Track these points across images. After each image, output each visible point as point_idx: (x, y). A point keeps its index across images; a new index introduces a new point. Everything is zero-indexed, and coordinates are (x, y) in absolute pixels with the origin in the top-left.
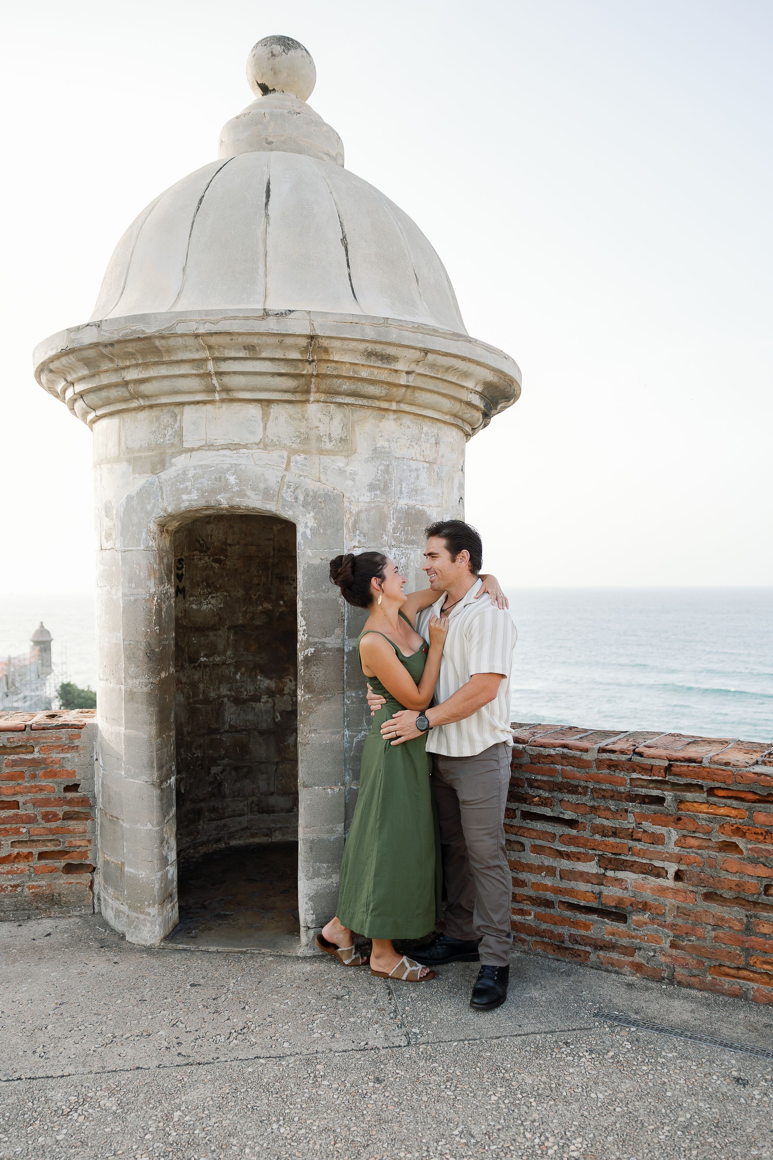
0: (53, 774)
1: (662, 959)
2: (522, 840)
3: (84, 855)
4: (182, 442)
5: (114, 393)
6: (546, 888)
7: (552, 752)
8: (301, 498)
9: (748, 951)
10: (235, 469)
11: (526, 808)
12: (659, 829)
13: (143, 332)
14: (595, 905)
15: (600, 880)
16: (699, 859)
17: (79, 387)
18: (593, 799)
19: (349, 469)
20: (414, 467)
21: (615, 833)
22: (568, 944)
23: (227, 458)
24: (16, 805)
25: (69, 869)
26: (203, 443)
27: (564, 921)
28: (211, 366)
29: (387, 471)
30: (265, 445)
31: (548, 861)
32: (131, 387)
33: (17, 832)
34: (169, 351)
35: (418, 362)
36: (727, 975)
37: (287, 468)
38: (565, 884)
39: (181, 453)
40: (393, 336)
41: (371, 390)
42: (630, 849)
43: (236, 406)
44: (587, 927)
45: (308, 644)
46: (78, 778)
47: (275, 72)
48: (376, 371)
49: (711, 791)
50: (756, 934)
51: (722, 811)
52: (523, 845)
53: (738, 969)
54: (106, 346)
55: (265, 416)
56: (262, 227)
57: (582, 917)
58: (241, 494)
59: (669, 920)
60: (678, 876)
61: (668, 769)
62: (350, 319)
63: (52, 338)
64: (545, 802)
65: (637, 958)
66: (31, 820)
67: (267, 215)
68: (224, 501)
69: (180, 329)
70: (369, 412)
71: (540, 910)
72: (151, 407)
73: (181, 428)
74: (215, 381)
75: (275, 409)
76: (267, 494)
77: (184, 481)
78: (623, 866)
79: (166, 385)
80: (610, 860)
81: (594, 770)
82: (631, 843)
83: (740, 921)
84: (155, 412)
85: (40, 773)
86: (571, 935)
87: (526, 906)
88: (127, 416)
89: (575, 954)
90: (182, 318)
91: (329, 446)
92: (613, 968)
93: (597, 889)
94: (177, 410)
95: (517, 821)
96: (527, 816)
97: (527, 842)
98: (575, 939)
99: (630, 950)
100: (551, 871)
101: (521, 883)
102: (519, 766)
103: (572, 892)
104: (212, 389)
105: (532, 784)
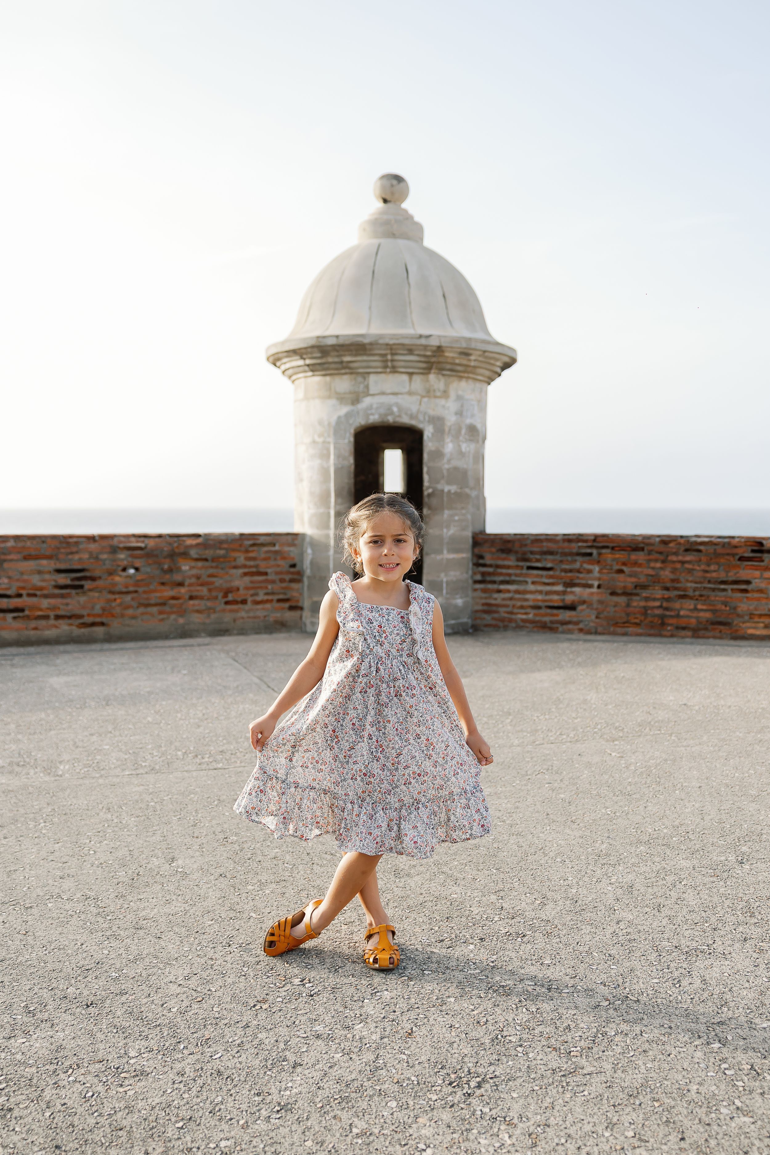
0: (284, 558)
1: (593, 624)
3: (298, 601)
4: (368, 390)
5: (333, 366)
6: (538, 600)
8: (426, 419)
9: (628, 615)
10: (397, 405)
11: (529, 564)
12: (590, 567)
13: (362, 341)
14: (561, 604)
15: (564, 593)
16: (608, 578)
17: (308, 362)
18: (561, 557)
19: (447, 405)
21: (571, 571)
22: (549, 625)
23: (392, 399)
24: (266, 574)
25: (292, 608)
26: (380, 392)
27: (546, 615)
28: (389, 357)
29: (462, 406)
30: (410, 393)
32: (344, 364)
33: (267, 588)
34: (371, 350)
35: (480, 356)
36: (620, 626)
37: (420, 404)
38: (548, 597)
39: (368, 396)
40: (473, 345)
41: (459, 368)
42: (578, 577)
43: (396, 375)
44: (557, 615)
45: (428, 488)
46: (296, 561)
47: (392, 193)
48: (462, 360)
49: (613, 548)
50: (631, 607)
51: (617, 556)
52: (527, 582)
53: (625, 623)
54: (338, 346)
55: (410, 380)
56: (408, 288)
57: (555, 611)
58: (400, 416)
59: (595, 606)
60: (599, 587)
61: (594, 540)
62: (454, 339)
63: (305, 339)
64: (538, 561)
65: (581, 626)
66: (273, 582)
67: (409, 283)
68: (390, 419)
69: (380, 341)
70: (456, 378)
71: (536, 611)
72: (353, 373)
73: (368, 384)
74: (389, 363)
75: (415, 377)
76: (411, 417)
77: (370, 410)
78: (574, 585)
79: (364, 364)
80: (569, 583)
81: (561, 544)
82: (578, 574)
83: (625, 602)
84: (353, 376)
85: (278, 557)
86: (550, 620)
87: (529, 610)
88: (335, 376)
89: (552, 629)
90: (381, 336)
91: (439, 394)
92: (570, 632)
93: (562, 597)
94: (367, 375)
95: (525, 571)
96: (530, 568)
97: (529, 580)
98: (552, 622)
99: (577, 623)
100: (541, 592)
101: (526, 600)
102: (526, 545)
103: (551, 601)
104: (386, 367)
105: (532, 553)
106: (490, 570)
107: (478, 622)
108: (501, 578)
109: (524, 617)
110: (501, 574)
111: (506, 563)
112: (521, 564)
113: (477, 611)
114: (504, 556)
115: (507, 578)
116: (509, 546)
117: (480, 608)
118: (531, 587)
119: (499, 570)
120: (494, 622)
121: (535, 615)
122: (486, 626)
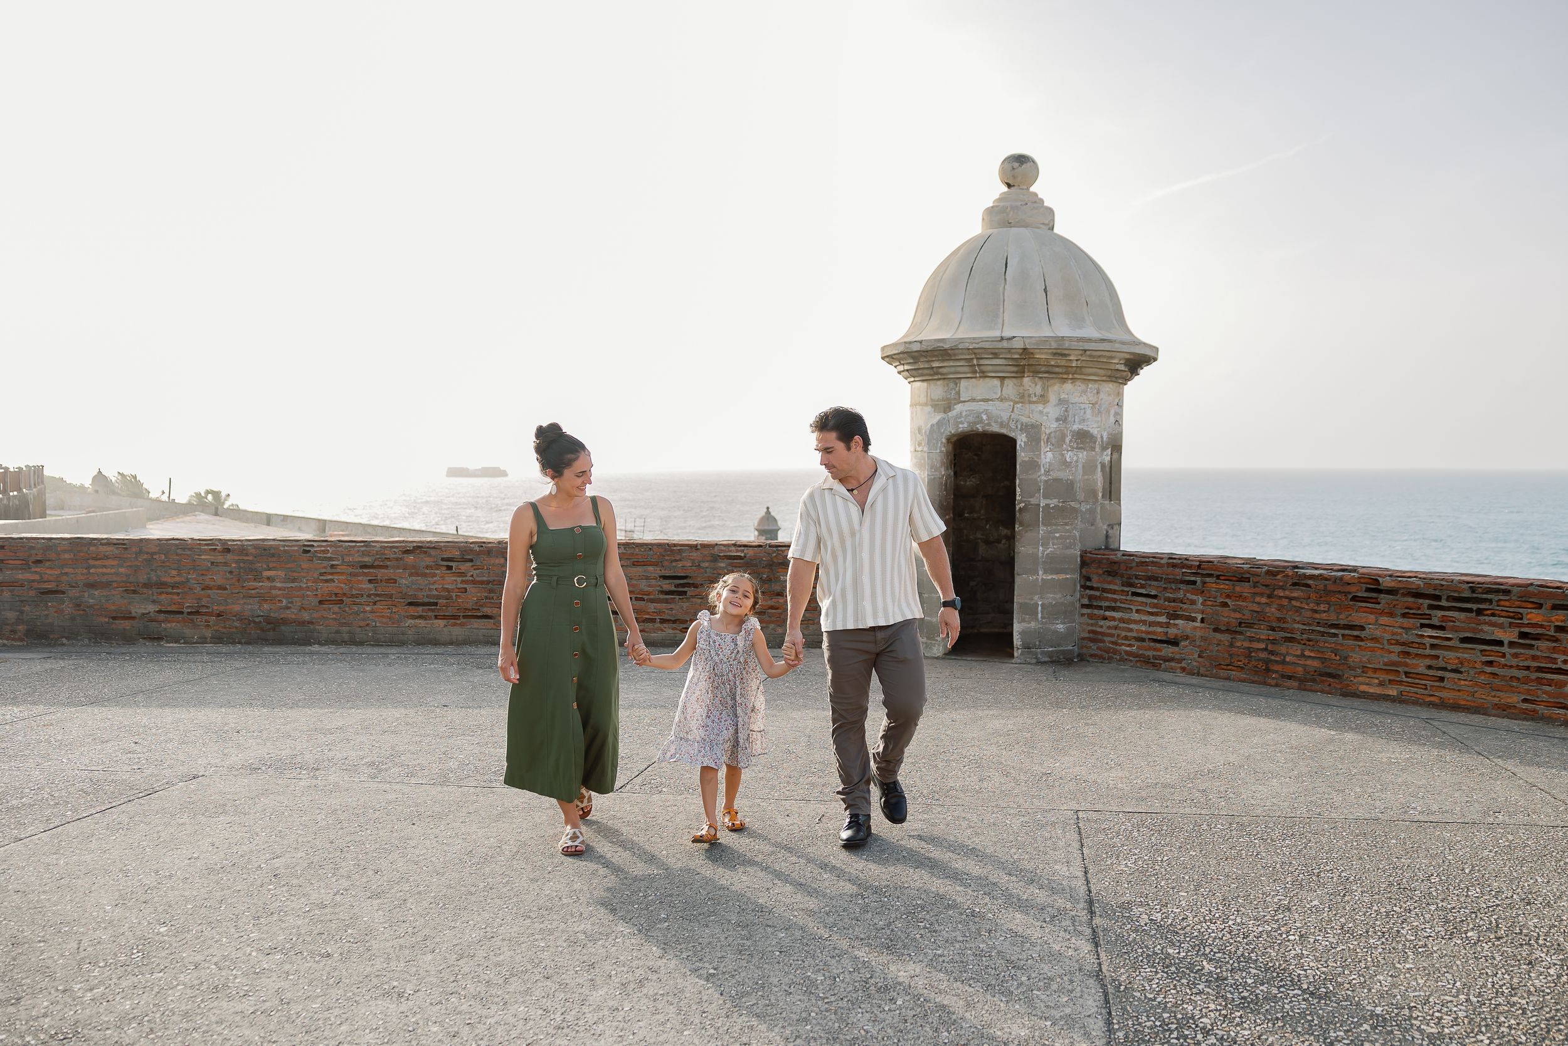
1: (1195, 664)
2: (1132, 607)
4: (960, 397)
5: (926, 372)
6: (1142, 632)
7: (1147, 560)
8: (1019, 427)
9: (1231, 656)
10: (986, 412)
11: (1134, 590)
12: (1194, 597)
13: (943, 347)
14: (1164, 638)
15: (1168, 625)
16: (1211, 611)
17: (906, 367)
18: (1165, 583)
19: (1045, 411)
20: (1082, 407)
21: (1174, 601)
22: (1152, 660)
23: (982, 406)
26: (970, 398)
27: (1150, 649)
28: (975, 362)
29: (1066, 411)
30: (1001, 399)
31: (1144, 618)
32: (935, 369)
34: (955, 355)
35: (1081, 355)
36: (1223, 669)
37: (1013, 411)
38: (1152, 629)
39: (959, 403)
40: (1067, 344)
41: (1057, 370)
42: (1181, 608)
43: (987, 380)
44: (1160, 650)
45: (1021, 502)
47: (1014, 177)
48: (1059, 361)
49: (1218, 577)
50: (1234, 647)
51: (1222, 586)
52: (1132, 609)
53: (1228, 665)
54: (924, 352)
55: (1002, 385)
56: (1002, 286)
57: (1158, 645)
58: (989, 424)
59: (1198, 643)
60: (1202, 621)
61: (1199, 567)
62: (1044, 339)
64: (1142, 587)
65: (1183, 665)
67: (1005, 279)
68: (980, 428)
69: (960, 346)
70: (1057, 380)
71: (1139, 643)
72: (944, 379)
73: (959, 390)
74: (977, 368)
75: (1007, 381)
76: (1002, 425)
77: (960, 418)
78: (1177, 617)
79: (953, 369)
80: (1172, 615)
81: (1165, 568)
82: (1182, 605)
83: (1228, 641)
84: (946, 382)
86: (1153, 655)
87: (1132, 642)
88: (931, 382)
89: (1154, 665)
90: (962, 341)
91: (1034, 399)
92: (1172, 670)
93: (1165, 630)
94: (957, 381)
95: (1129, 598)
96: (1135, 594)
97: (1134, 608)
98: (1155, 657)
99: (1180, 661)
100: (1144, 622)
101: (1131, 630)
102: (1131, 568)
103: (1153, 633)
104: (975, 372)
105: (1137, 577)
106: (1097, 593)
107: (1085, 650)
108: (1107, 604)
109: (1128, 649)
110: (1107, 599)
111: (1112, 587)
112: (1126, 589)
113: (1083, 639)
114: (1110, 578)
115: (1113, 605)
116: (1116, 567)
117: (1087, 635)
118: (1136, 616)
119: (1105, 595)
120: (1100, 653)
121: (1138, 647)
122: (1092, 656)
